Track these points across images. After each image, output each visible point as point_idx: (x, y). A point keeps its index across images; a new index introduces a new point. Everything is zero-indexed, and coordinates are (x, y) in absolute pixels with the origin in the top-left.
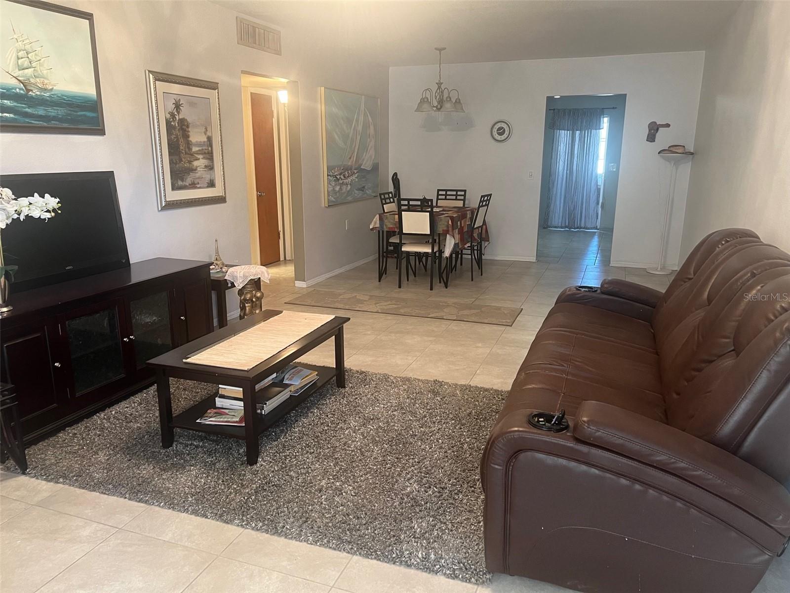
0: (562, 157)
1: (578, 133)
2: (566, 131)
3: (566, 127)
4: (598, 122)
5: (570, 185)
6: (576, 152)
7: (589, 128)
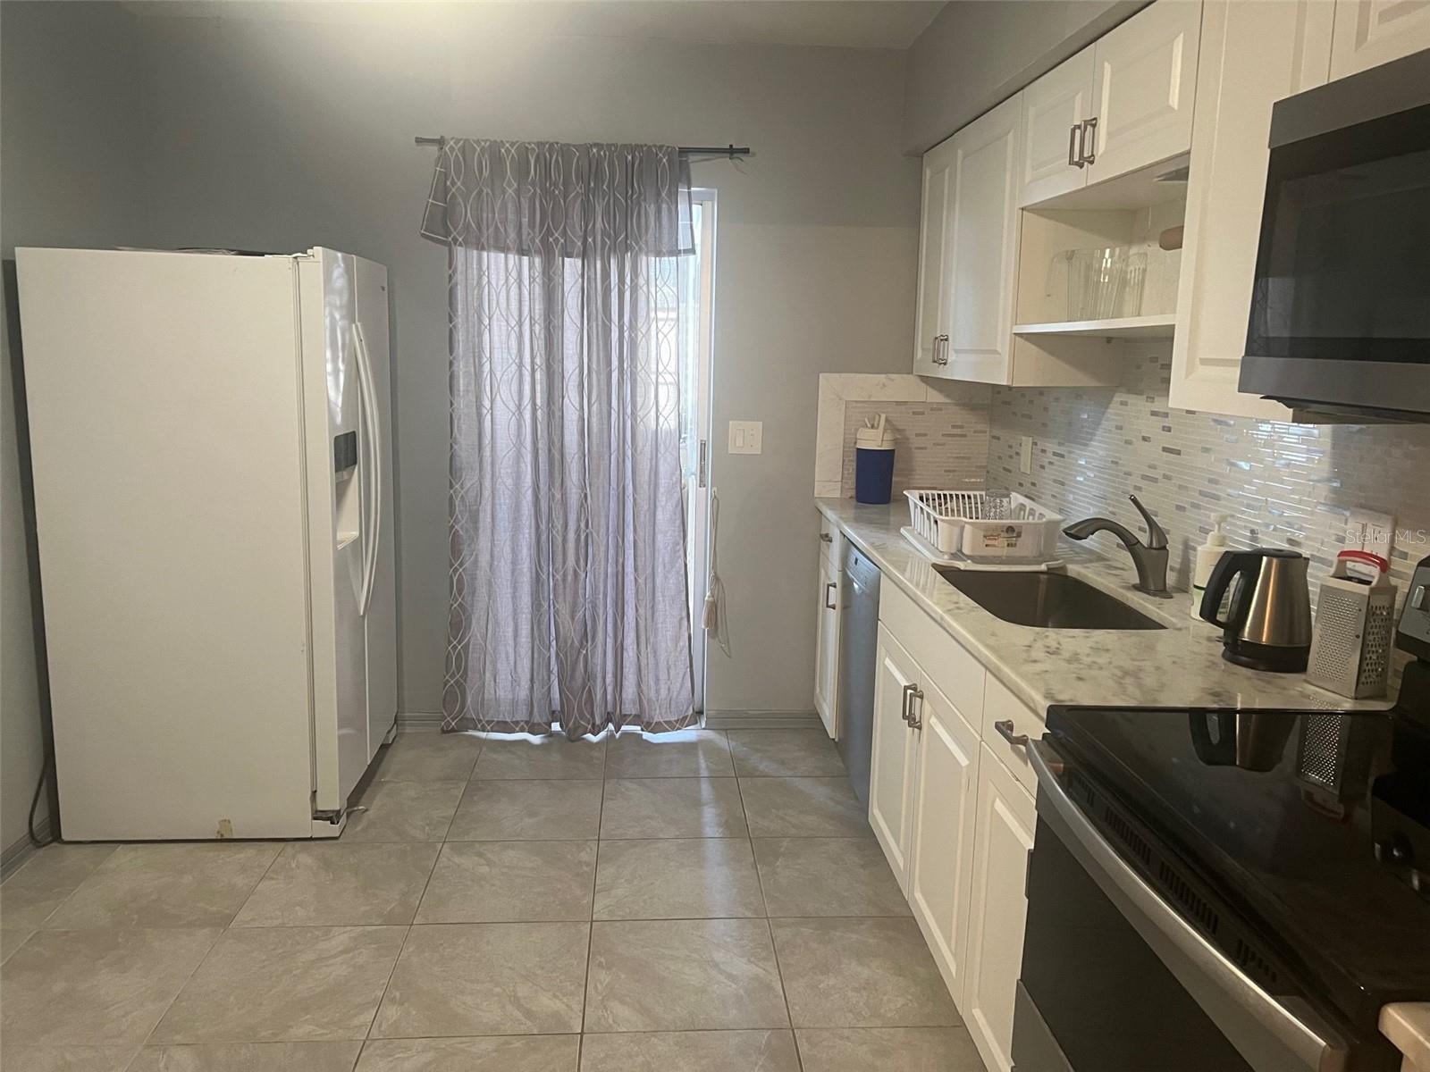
0: (504, 388)
1: (572, 266)
2: (512, 258)
3: (512, 235)
4: (665, 213)
5: (559, 525)
6: (570, 366)
7: (627, 248)
